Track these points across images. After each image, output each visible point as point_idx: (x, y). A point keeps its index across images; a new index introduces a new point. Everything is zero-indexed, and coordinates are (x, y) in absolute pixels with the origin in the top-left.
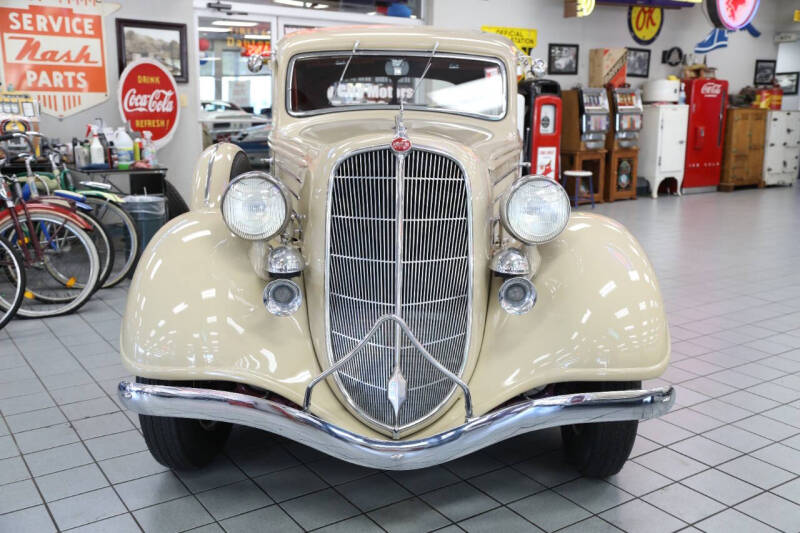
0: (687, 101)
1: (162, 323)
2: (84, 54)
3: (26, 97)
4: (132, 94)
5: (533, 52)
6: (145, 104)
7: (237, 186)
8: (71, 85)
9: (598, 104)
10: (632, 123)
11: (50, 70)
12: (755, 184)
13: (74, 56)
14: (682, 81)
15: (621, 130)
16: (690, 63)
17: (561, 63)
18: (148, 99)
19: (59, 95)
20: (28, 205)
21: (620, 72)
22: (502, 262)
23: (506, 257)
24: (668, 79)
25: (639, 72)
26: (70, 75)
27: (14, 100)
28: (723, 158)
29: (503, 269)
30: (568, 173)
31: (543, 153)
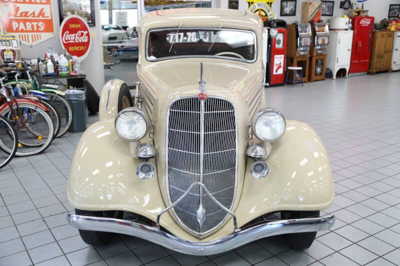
0: (352, 28)
1: (87, 179)
2: (41, 13)
3: (13, 37)
4: (67, 34)
5: (272, 5)
6: (73, 39)
7: (122, 116)
8: (35, 29)
9: (306, 32)
10: (324, 41)
11: (25, 21)
12: (386, 70)
13: (36, 14)
14: (350, 18)
15: (318, 45)
16: (355, 8)
17: (287, 10)
18: (75, 36)
19: (30, 34)
20: (17, 100)
21: (318, 14)
22: (253, 150)
23: (255, 148)
24: (343, 17)
25: (328, 13)
26: (35, 24)
27: (7, 39)
28: (371, 58)
29: (252, 155)
30: (290, 68)
31: (277, 58)
